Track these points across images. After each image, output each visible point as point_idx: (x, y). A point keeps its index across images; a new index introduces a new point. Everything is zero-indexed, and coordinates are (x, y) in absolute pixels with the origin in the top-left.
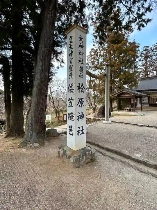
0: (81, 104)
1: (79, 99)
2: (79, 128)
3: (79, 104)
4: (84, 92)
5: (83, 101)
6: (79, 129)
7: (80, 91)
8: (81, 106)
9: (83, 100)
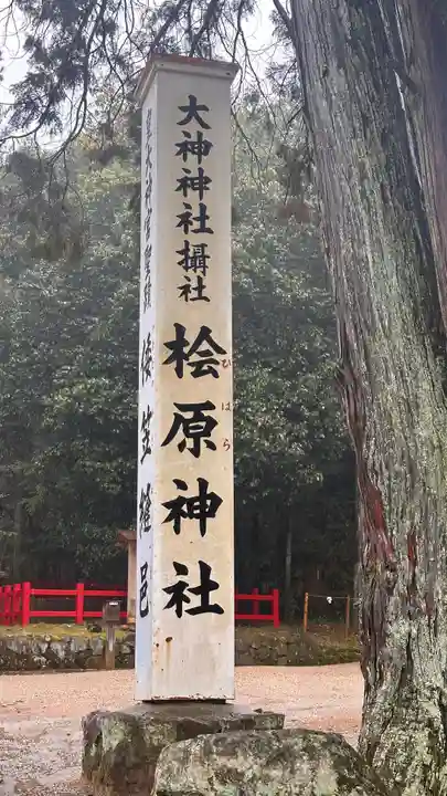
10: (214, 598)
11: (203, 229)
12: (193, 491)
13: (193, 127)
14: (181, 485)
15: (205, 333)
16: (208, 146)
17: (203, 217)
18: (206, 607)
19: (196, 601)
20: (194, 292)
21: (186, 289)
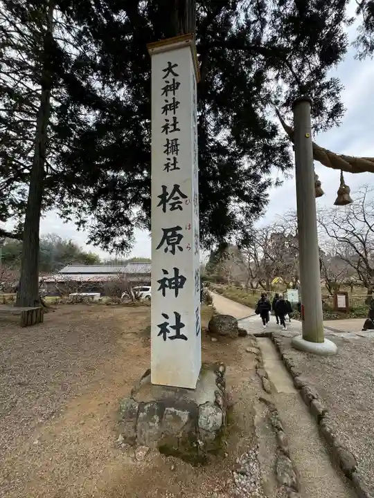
0: (173, 245)
4: (181, 209)
5: (180, 237)
8: (173, 252)
9: (178, 232)
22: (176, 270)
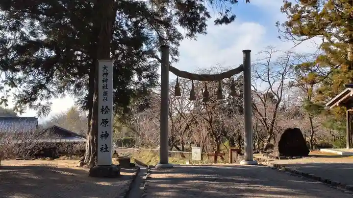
1: (103, 120)
2: (103, 145)
3: (103, 124)
6: (102, 147)
7: (104, 112)
10: (107, 149)
11: (107, 88)
12: (104, 133)
13: (105, 70)
14: (103, 132)
15: (107, 107)
16: (108, 74)
17: (106, 86)
18: (106, 151)
19: (105, 150)
20: (105, 100)
21: (104, 99)
22: (106, 132)
